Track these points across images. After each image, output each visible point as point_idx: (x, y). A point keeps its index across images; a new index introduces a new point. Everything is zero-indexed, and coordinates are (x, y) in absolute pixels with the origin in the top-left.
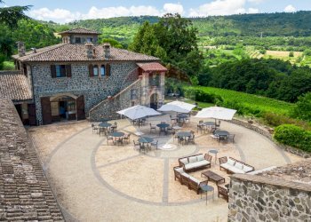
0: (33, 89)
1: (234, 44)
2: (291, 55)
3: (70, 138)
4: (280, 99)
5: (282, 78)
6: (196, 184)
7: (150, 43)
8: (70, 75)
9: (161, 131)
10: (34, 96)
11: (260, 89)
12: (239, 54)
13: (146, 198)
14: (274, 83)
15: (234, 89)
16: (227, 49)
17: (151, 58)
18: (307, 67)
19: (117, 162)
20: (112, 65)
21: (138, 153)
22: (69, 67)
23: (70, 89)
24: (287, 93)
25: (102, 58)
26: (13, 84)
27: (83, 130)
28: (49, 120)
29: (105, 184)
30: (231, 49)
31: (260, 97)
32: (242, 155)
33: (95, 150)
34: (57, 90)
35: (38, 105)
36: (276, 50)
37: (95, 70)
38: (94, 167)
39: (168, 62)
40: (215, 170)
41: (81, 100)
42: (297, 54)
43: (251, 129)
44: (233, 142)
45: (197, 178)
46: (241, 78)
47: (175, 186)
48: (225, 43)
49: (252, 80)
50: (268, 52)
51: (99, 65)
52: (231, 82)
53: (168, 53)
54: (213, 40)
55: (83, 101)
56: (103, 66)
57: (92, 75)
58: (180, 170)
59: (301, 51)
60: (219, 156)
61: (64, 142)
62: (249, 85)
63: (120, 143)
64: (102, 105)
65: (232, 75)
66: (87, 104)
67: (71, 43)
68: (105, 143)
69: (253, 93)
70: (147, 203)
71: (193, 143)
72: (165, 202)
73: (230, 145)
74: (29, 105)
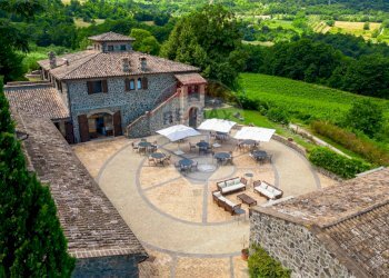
0: (70, 107)
1: (294, 13)
2: (366, 28)
3: (112, 158)
4: (345, 90)
5: (348, 63)
6: (230, 207)
7: (188, 42)
8: (106, 91)
9: (200, 150)
10: (71, 113)
11: (321, 77)
12: (299, 26)
13: (188, 219)
14: (339, 69)
15: (290, 77)
16: (285, 19)
17: (189, 68)
18: (384, 44)
19: (160, 185)
20: (149, 78)
21: (178, 175)
22: (105, 82)
23: (106, 104)
24: (354, 82)
25: (139, 72)
26: (47, 100)
27: (123, 148)
28: (87, 136)
29: (152, 206)
30: (290, 19)
31: (321, 87)
32: (276, 177)
33: (138, 172)
34: (93, 106)
35: (76, 123)
36: (347, 20)
37: (132, 83)
38: (140, 190)
39: (208, 64)
40: (249, 193)
41: (118, 116)
42: (374, 26)
43: (291, 146)
44: (270, 162)
45: (232, 201)
46: (299, 62)
47: (213, 208)
48: (283, 12)
49: (312, 66)
50: (337, 24)
51: (136, 78)
52: (287, 67)
53: (208, 52)
54: (266, 7)
55: (120, 117)
56: (139, 79)
57: (128, 89)
58: (217, 194)
59: (379, 22)
60: (255, 178)
61: (107, 163)
62: (308, 72)
63: (162, 164)
64: (140, 121)
65: (288, 58)
66: (124, 120)
67: (104, 52)
68: (146, 163)
69: (313, 81)
70: (190, 223)
71: (232, 164)
72: (205, 222)
73: (267, 166)
74: (66, 123)
